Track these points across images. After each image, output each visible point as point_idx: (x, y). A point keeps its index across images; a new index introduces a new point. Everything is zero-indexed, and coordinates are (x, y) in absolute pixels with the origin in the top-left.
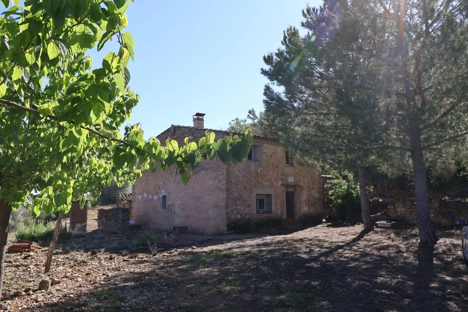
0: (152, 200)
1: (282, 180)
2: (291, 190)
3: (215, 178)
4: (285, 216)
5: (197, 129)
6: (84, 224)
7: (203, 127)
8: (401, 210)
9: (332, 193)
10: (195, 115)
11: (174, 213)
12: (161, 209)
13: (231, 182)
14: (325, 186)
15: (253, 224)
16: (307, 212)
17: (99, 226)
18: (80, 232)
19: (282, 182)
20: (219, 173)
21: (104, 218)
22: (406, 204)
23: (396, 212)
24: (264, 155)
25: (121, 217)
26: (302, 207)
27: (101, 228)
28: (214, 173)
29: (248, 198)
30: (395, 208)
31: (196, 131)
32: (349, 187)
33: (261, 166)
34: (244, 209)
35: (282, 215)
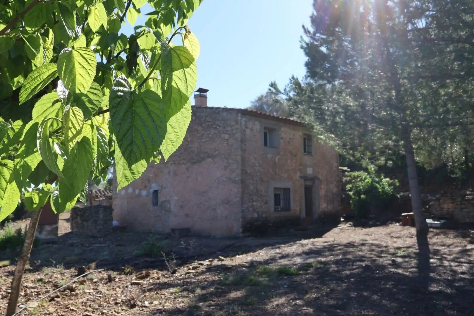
0: (139, 195)
1: (300, 171)
2: (309, 183)
3: (226, 168)
4: (303, 215)
5: (200, 107)
6: (54, 226)
7: (206, 105)
8: (447, 206)
9: (351, 188)
10: (197, 91)
11: (169, 211)
12: (151, 207)
13: (246, 172)
14: (344, 179)
15: (271, 225)
16: (326, 210)
17: (72, 228)
18: (49, 237)
19: (301, 173)
20: (230, 161)
21: (79, 218)
22: (454, 200)
23: (442, 209)
24: (282, 141)
25: (101, 216)
26: (321, 204)
27: (75, 230)
28: (224, 161)
29: (265, 192)
30: (440, 205)
31: (200, 110)
32: (373, 181)
33: (278, 154)
34: (261, 206)
35: (300, 212)
